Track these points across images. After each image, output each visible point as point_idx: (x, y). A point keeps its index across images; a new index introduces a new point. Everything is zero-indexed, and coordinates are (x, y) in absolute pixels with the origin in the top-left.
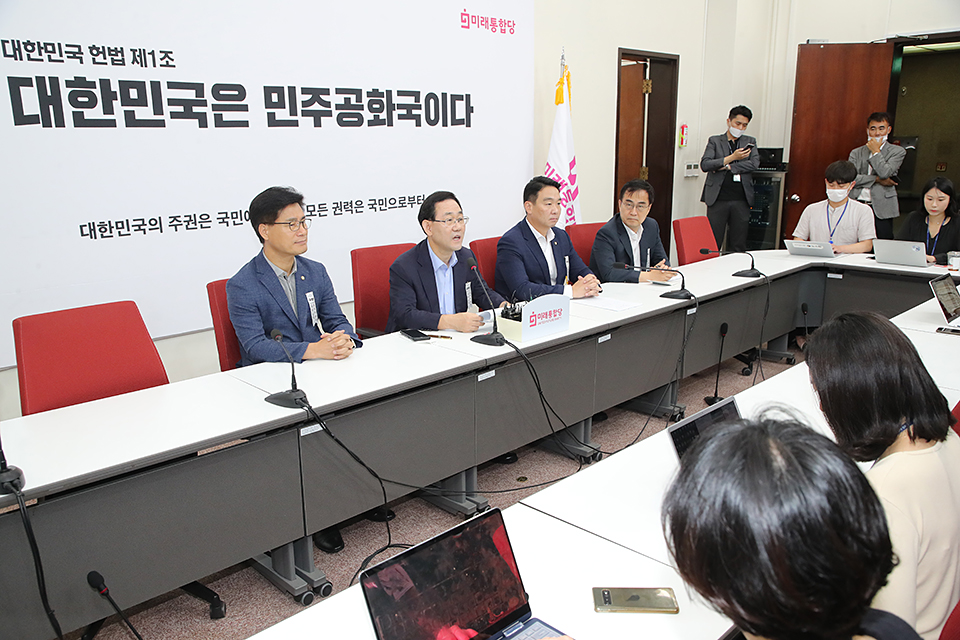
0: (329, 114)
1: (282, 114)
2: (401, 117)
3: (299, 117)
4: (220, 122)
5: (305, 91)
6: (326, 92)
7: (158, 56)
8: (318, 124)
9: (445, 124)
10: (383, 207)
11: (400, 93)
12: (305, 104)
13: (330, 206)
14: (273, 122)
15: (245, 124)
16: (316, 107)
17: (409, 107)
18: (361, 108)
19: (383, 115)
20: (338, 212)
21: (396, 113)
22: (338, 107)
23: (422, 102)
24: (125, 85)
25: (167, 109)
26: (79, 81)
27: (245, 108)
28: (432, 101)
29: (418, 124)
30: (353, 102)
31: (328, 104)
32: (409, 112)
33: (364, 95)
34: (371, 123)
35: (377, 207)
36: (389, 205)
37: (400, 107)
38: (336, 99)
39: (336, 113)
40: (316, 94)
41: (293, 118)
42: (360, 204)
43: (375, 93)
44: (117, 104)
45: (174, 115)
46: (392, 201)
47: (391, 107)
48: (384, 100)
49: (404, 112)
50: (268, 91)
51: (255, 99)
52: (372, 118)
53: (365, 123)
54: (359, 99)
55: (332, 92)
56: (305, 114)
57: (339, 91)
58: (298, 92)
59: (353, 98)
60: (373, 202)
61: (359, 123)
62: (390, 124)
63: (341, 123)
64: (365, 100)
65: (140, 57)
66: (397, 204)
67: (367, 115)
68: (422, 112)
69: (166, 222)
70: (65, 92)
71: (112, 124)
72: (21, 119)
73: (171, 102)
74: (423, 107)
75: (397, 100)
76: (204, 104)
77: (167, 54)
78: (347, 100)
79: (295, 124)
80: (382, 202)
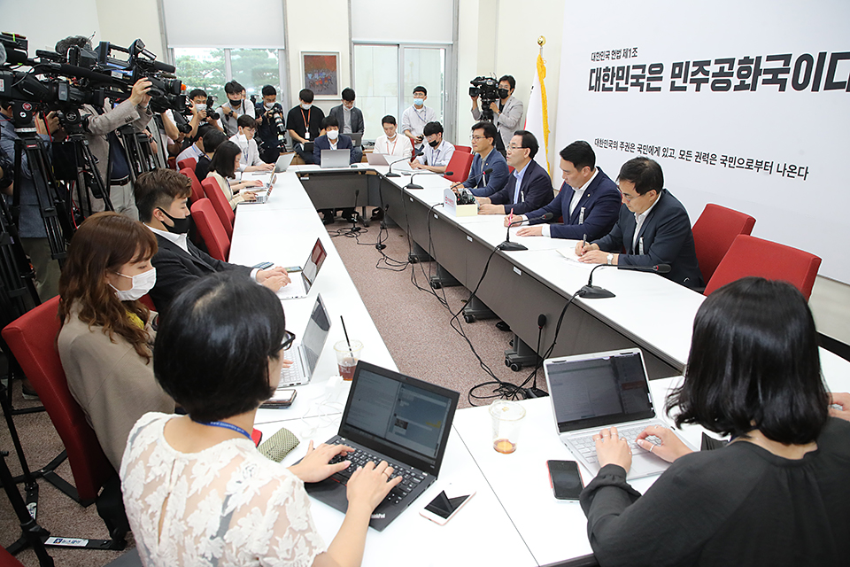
0: (706, 81)
1: (679, 82)
2: (765, 82)
3: (688, 85)
4: (649, 89)
5: (695, 64)
6: (708, 63)
7: (632, 51)
8: (698, 89)
9: (815, 88)
10: (732, 165)
11: (770, 58)
12: (694, 74)
13: (694, 154)
14: (674, 88)
15: (659, 89)
16: (700, 76)
17: (775, 72)
18: (732, 74)
19: (749, 81)
20: (698, 160)
21: (760, 79)
22: (714, 75)
23: (792, 66)
24: (619, 68)
25: (630, 81)
26: (607, 69)
27: (661, 79)
28: (804, 64)
29: (782, 89)
30: (726, 70)
31: (707, 73)
32: (775, 76)
33: (736, 62)
34: (737, 88)
35: (727, 163)
36: (737, 164)
37: (767, 71)
38: (714, 68)
39: (711, 80)
40: (701, 65)
41: (685, 85)
42: (714, 157)
43: (747, 60)
44: (615, 79)
45: (632, 85)
46: (741, 161)
47: (758, 72)
48: (753, 66)
49: (770, 76)
50: (675, 65)
51: (667, 73)
52: (738, 84)
53: (732, 87)
54: (731, 68)
55: (713, 62)
56: (691, 82)
57: (717, 62)
58: (691, 64)
59: (727, 66)
60: (724, 158)
61: (726, 89)
62: (754, 89)
63: (714, 88)
64: (736, 67)
65: (626, 53)
66: (744, 165)
67: (735, 81)
68: (789, 77)
69: (619, 144)
70: (602, 74)
71: (611, 89)
72: (591, 88)
73: (633, 77)
74: (792, 71)
75: (764, 65)
76: (643, 77)
77: (635, 49)
78: (722, 68)
79: (684, 89)
80: (732, 160)
